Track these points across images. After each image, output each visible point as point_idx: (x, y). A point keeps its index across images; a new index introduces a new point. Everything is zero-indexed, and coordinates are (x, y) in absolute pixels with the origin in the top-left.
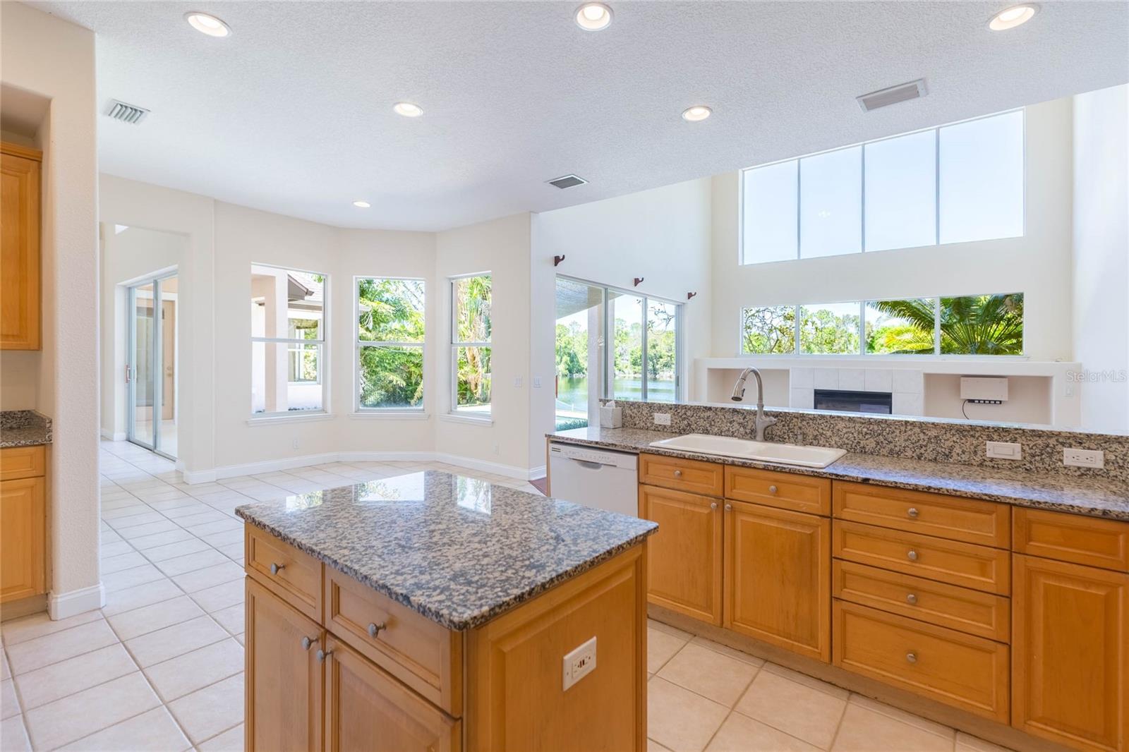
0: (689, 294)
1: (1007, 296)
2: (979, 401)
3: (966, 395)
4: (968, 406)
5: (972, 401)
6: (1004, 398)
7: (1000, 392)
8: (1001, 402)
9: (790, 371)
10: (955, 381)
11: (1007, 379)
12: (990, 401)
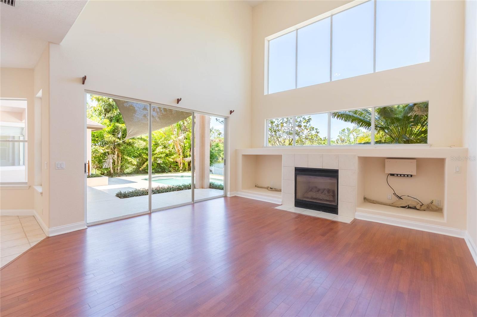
0: (230, 111)
1: (415, 104)
2: (397, 175)
3: (388, 171)
4: (391, 178)
5: (392, 175)
6: (414, 173)
7: (411, 169)
8: (411, 176)
9: (283, 156)
10: (383, 161)
11: (416, 160)
12: (404, 175)
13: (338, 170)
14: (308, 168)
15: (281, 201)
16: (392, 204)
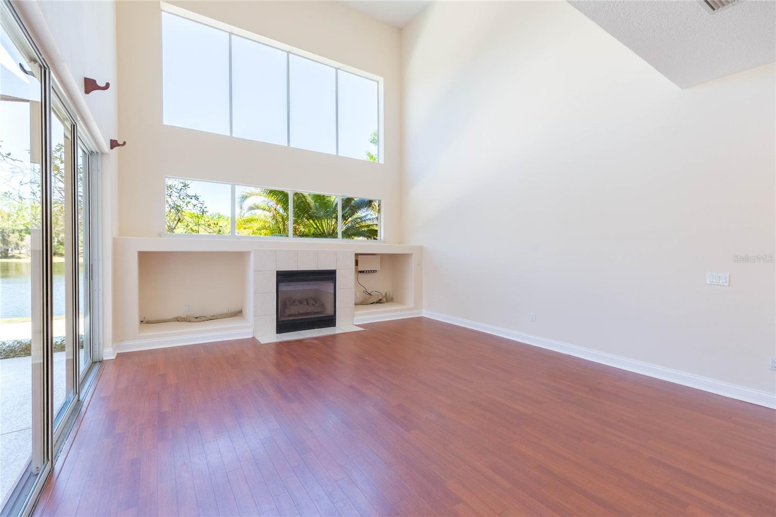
13: (336, 270)
14: (298, 271)
15: (252, 331)
16: (363, 302)
